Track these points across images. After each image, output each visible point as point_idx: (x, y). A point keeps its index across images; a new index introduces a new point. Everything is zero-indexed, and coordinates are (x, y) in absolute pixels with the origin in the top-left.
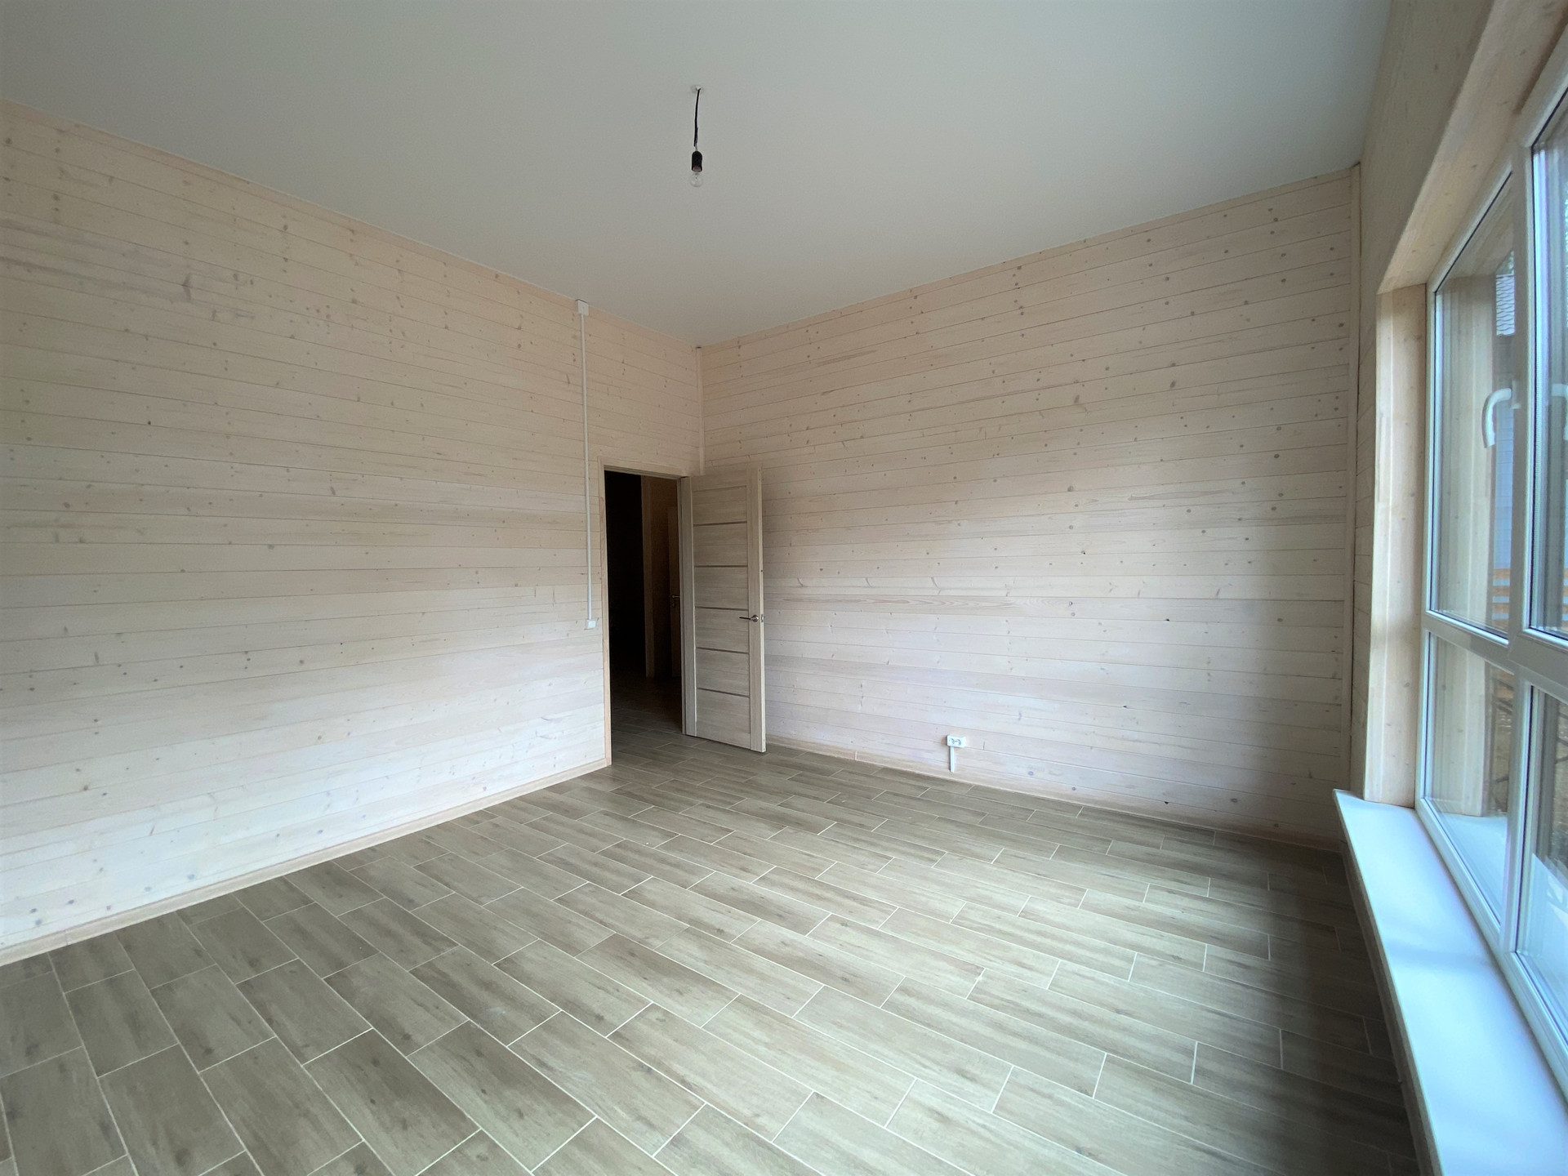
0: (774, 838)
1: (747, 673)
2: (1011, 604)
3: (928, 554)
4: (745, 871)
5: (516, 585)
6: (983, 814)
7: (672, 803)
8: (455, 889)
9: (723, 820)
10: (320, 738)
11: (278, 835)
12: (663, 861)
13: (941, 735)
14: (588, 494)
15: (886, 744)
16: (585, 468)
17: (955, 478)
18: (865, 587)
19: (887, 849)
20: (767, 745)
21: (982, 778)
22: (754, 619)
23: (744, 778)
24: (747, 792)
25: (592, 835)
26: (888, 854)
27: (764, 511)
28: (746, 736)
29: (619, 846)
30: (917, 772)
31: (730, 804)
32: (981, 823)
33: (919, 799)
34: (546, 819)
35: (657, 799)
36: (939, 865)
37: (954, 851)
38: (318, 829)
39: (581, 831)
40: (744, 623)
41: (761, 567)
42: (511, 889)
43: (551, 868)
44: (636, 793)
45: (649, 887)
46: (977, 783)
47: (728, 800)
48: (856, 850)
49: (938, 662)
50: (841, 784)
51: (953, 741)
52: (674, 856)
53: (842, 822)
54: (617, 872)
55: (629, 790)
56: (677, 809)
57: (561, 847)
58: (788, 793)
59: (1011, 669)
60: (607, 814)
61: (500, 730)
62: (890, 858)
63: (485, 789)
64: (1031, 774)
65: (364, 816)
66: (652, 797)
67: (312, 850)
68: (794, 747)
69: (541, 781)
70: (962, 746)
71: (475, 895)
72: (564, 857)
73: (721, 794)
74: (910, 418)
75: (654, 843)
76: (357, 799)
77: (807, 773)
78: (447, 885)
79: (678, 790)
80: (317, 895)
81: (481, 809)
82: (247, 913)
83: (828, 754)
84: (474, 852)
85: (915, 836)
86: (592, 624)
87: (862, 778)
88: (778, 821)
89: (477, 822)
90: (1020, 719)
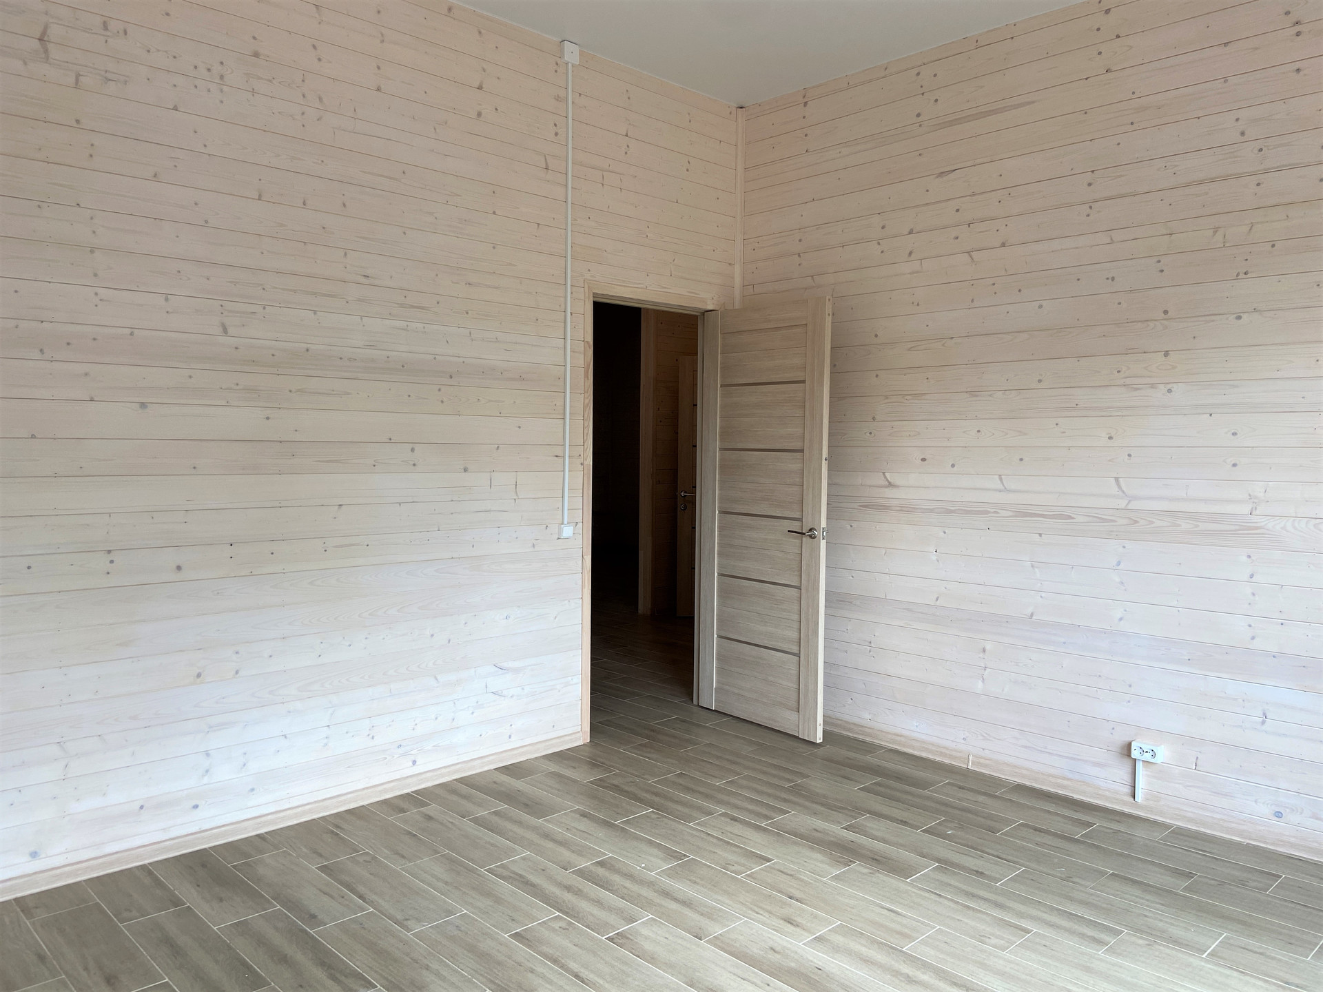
0: (836, 878)
1: (796, 617)
2: (1257, 528)
3: (1110, 438)
4: (789, 922)
5: (466, 470)
6: (1189, 875)
7: (679, 808)
8: (371, 903)
9: (757, 842)
10: (199, 675)
11: (142, 807)
12: (666, 894)
13: (1121, 738)
14: (568, 337)
15: (1023, 746)
16: (566, 297)
17: (1166, 312)
18: (996, 490)
19: (1021, 915)
20: (824, 732)
21: (1189, 815)
22: (811, 534)
23: (789, 781)
24: (795, 803)
25: (563, 843)
26: (1024, 924)
27: (833, 366)
28: (792, 716)
29: (601, 864)
30: (1076, 796)
31: (767, 817)
32: (1185, 889)
33: (1077, 841)
34: (496, 813)
35: (656, 799)
36: (1111, 951)
37: (1138, 930)
38: (194, 804)
39: (547, 836)
40: (794, 541)
41: (825, 454)
42: (450, 913)
43: (505, 888)
44: (626, 788)
45: (645, 931)
46: (1180, 824)
47: (764, 811)
48: (971, 912)
49: (1121, 619)
50: (946, 805)
51: (1143, 751)
52: (681, 887)
53: (946, 865)
54: (598, 903)
55: (615, 782)
56: (688, 818)
57: (519, 858)
58: (858, 810)
59: (1253, 638)
60: (584, 815)
61: (437, 679)
62: (1028, 931)
63: (414, 762)
64: (1278, 815)
65: (253, 790)
66: (648, 796)
67: (185, 832)
68: (868, 739)
69: (492, 758)
70: (1158, 760)
71: (399, 917)
72: (523, 873)
73: (752, 800)
74: (1089, 211)
75: (653, 866)
76: (244, 765)
77: (890, 782)
78: (361, 897)
79: (688, 790)
80: (190, 895)
81: (408, 791)
82: (103, 912)
83: (924, 755)
84: (397, 853)
85: (1071, 899)
86: (568, 531)
87: (981, 798)
88: (844, 852)
89: (403, 811)
90: (1263, 723)
